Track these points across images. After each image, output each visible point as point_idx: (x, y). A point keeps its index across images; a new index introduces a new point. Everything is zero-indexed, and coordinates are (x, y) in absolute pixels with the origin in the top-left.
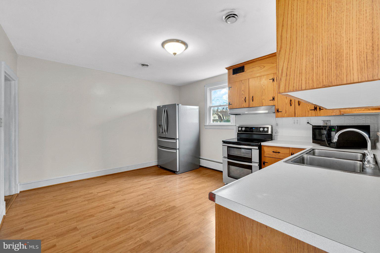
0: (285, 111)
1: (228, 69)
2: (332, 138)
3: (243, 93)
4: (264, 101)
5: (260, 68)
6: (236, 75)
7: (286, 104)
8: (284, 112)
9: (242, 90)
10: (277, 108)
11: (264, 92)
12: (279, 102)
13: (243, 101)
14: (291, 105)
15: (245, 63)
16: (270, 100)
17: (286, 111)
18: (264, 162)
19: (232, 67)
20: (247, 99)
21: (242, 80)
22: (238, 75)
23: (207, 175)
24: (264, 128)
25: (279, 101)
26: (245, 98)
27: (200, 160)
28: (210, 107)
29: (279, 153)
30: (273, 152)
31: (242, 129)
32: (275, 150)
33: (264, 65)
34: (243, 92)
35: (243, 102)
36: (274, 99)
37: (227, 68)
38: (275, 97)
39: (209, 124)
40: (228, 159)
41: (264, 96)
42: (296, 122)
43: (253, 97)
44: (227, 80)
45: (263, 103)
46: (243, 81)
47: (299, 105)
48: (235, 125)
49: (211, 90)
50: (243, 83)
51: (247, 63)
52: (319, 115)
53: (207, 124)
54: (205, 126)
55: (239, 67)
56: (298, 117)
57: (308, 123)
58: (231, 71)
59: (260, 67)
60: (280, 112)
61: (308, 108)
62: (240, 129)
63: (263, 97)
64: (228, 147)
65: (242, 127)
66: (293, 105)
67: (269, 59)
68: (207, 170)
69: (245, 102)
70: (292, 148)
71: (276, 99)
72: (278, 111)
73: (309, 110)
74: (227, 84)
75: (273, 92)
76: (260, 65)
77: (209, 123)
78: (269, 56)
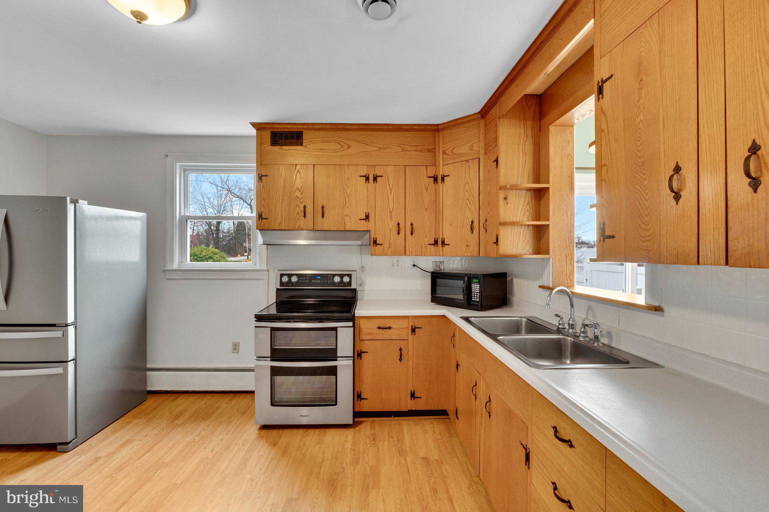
0: (388, 244)
1: (259, 127)
2: (473, 293)
3: (299, 196)
4: (347, 219)
5: (339, 147)
6: (280, 149)
7: (390, 231)
8: (386, 245)
9: (297, 189)
10: (373, 236)
11: (349, 200)
12: (377, 225)
13: (298, 213)
14: (399, 233)
15: (306, 127)
16: (361, 220)
17: (390, 244)
18: (359, 352)
19: (270, 126)
20: (309, 210)
21: (296, 165)
22: (286, 150)
23: (187, 415)
24: (342, 276)
25: (377, 222)
26: (305, 207)
27: (148, 373)
28: (185, 220)
29: (390, 328)
30: (379, 328)
31: (290, 280)
32: (382, 323)
33: (351, 143)
34: (298, 194)
35: (298, 216)
36: (367, 217)
37: (254, 125)
38: (370, 214)
39: (179, 265)
40: (271, 360)
41: (348, 208)
42: (395, 263)
43: (323, 207)
44: (254, 156)
45: (345, 223)
46: (298, 167)
47: (412, 234)
48: (265, 268)
49: (185, 170)
50: (298, 171)
51: (310, 127)
52: (441, 253)
53: (175, 266)
54: (164, 271)
55: (290, 130)
56: (409, 255)
57: (414, 266)
58: (267, 135)
59: (341, 145)
60: (380, 244)
61: (426, 240)
62: (285, 279)
63: (346, 212)
64: (273, 329)
65: (290, 276)
66: (402, 233)
67: (360, 132)
68: (177, 398)
69: (305, 216)
70: (414, 316)
71: (371, 217)
72: (375, 242)
73: (426, 244)
74: (255, 165)
75: (366, 204)
76: (342, 140)
77: (181, 262)
78: (360, 127)
